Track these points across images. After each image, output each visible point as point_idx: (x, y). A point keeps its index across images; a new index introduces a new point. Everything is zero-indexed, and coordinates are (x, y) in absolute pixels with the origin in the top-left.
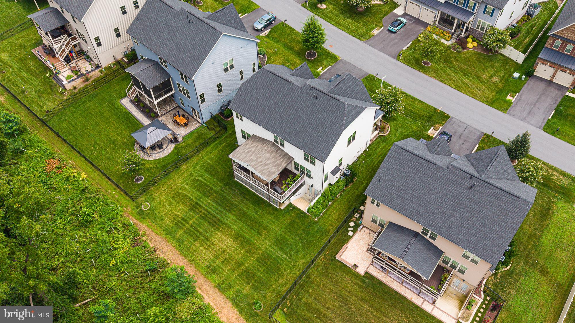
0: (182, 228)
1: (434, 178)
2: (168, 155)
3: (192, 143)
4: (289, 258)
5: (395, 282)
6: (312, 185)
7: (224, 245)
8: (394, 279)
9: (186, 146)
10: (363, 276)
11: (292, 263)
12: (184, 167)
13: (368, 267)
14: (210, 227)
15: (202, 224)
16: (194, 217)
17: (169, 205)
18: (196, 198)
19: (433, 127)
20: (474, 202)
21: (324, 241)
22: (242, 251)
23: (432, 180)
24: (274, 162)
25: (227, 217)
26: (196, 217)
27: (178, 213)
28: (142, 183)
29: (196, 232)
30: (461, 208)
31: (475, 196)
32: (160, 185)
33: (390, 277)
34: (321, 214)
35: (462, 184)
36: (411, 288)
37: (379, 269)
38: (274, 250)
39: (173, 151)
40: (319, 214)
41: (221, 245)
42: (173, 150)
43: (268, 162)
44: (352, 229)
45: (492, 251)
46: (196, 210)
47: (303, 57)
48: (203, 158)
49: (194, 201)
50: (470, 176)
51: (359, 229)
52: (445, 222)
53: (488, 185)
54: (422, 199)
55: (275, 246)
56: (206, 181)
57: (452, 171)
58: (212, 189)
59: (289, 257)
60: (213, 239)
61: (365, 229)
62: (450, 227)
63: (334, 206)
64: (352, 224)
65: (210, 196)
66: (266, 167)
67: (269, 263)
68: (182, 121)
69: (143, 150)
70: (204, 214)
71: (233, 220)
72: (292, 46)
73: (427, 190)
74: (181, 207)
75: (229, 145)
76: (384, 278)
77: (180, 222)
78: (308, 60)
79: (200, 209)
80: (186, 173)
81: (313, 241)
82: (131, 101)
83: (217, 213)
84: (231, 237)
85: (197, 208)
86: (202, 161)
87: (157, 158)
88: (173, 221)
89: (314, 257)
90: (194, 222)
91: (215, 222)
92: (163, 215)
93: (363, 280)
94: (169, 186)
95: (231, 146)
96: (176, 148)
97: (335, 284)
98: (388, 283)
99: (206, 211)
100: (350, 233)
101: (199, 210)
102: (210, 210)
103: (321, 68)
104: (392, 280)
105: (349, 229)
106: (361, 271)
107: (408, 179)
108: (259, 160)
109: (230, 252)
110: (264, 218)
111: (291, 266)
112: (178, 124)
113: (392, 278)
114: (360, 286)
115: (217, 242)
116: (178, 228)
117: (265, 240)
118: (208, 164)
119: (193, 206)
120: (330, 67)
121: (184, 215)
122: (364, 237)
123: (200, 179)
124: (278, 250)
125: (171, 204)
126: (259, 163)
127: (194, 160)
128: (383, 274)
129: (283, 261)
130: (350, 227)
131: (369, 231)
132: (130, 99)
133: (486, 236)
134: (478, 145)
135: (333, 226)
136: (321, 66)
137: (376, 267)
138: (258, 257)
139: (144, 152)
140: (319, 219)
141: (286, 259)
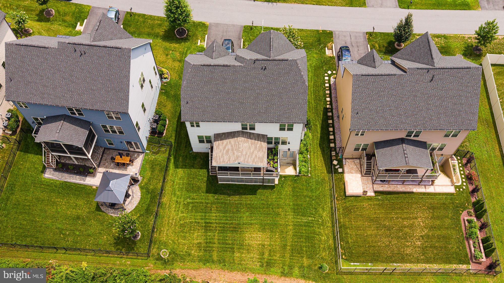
0: (213, 251)
1: (400, 87)
2: (141, 198)
3: (151, 174)
4: (315, 218)
5: (398, 186)
6: (289, 149)
7: (259, 241)
8: (396, 184)
9: (149, 180)
10: (375, 196)
11: (320, 220)
12: (165, 200)
13: (373, 187)
14: (235, 234)
15: (227, 237)
16: (214, 236)
17: (184, 240)
18: (202, 219)
19: (326, 48)
20: (439, 89)
21: (327, 188)
22: (277, 237)
23: (399, 90)
24: (256, 148)
25: (241, 217)
26: (216, 234)
27: (199, 241)
28: (141, 236)
29: (227, 246)
30: (432, 100)
31: (438, 85)
32: (160, 229)
33: (392, 184)
34: (310, 169)
35: (424, 80)
36: (411, 183)
37: (381, 184)
38: (299, 219)
39: (142, 193)
40: (308, 170)
41: (257, 242)
42: (141, 191)
43: (251, 151)
44: (338, 166)
45: (469, 120)
46: (211, 228)
47: (175, 38)
48: (174, 182)
49: (202, 223)
50: (427, 70)
51: (344, 163)
52: (425, 118)
53: (444, 70)
54: (399, 110)
55: (297, 215)
56: (196, 199)
57: (411, 74)
58: (208, 203)
59: (313, 217)
60: (246, 242)
61: (348, 160)
62: (431, 120)
63: (312, 156)
64: (335, 162)
65: (211, 210)
66: (254, 156)
67: (304, 232)
68: (126, 160)
69: (114, 208)
70: (221, 227)
71: (247, 217)
72: (156, 32)
73: (400, 100)
74: (196, 234)
75: (186, 157)
76: (389, 188)
77: (207, 247)
78: (182, 39)
79: (212, 225)
80: (172, 204)
81: (320, 193)
82: (55, 170)
83: (230, 220)
84: (259, 231)
85: (210, 226)
86: (176, 185)
87: (134, 207)
88: (201, 250)
89: (329, 205)
90: (219, 239)
91: (236, 228)
92: (187, 251)
93: (377, 199)
94: (168, 224)
95: (188, 156)
96: (142, 188)
97: (361, 215)
98: (395, 190)
99: (219, 223)
100: (340, 170)
101: (213, 227)
102: (223, 221)
103: (199, 41)
104: (395, 185)
105: (337, 167)
106: (371, 194)
107: (380, 99)
108: (244, 153)
109: (268, 243)
110: (270, 200)
111: (320, 223)
112: (124, 164)
113: (394, 184)
114: (378, 204)
115: (251, 242)
116: (209, 253)
117: (286, 216)
118: (183, 185)
119: (205, 226)
120: (206, 36)
121: (205, 239)
122: (351, 167)
123: (189, 200)
124: (303, 218)
125: (184, 238)
126: (246, 155)
127: (168, 188)
128: (387, 186)
129: (312, 223)
130: (336, 166)
131: (351, 160)
132: (53, 168)
133: (460, 111)
134: (369, 45)
135: (324, 173)
136: (198, 39)
137: (378, 184)
138: (293, 233)
139: (116, 209)
140: (311, 173)
141: (313, 220)
